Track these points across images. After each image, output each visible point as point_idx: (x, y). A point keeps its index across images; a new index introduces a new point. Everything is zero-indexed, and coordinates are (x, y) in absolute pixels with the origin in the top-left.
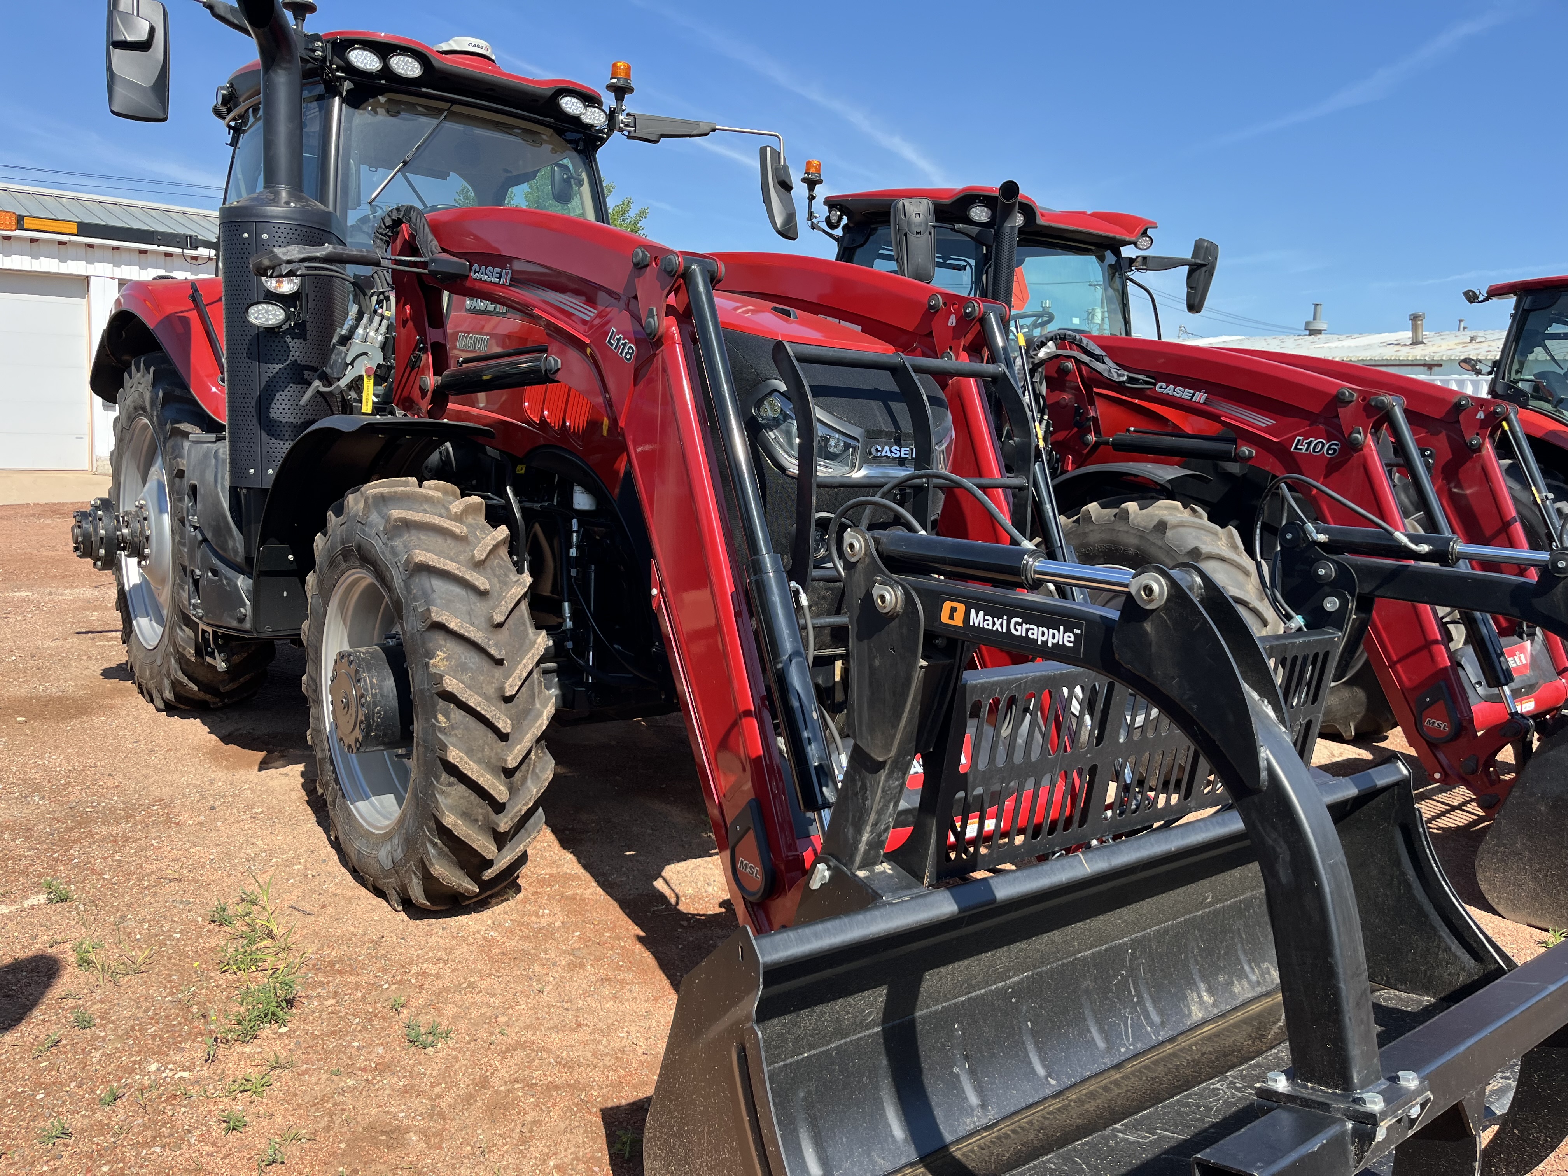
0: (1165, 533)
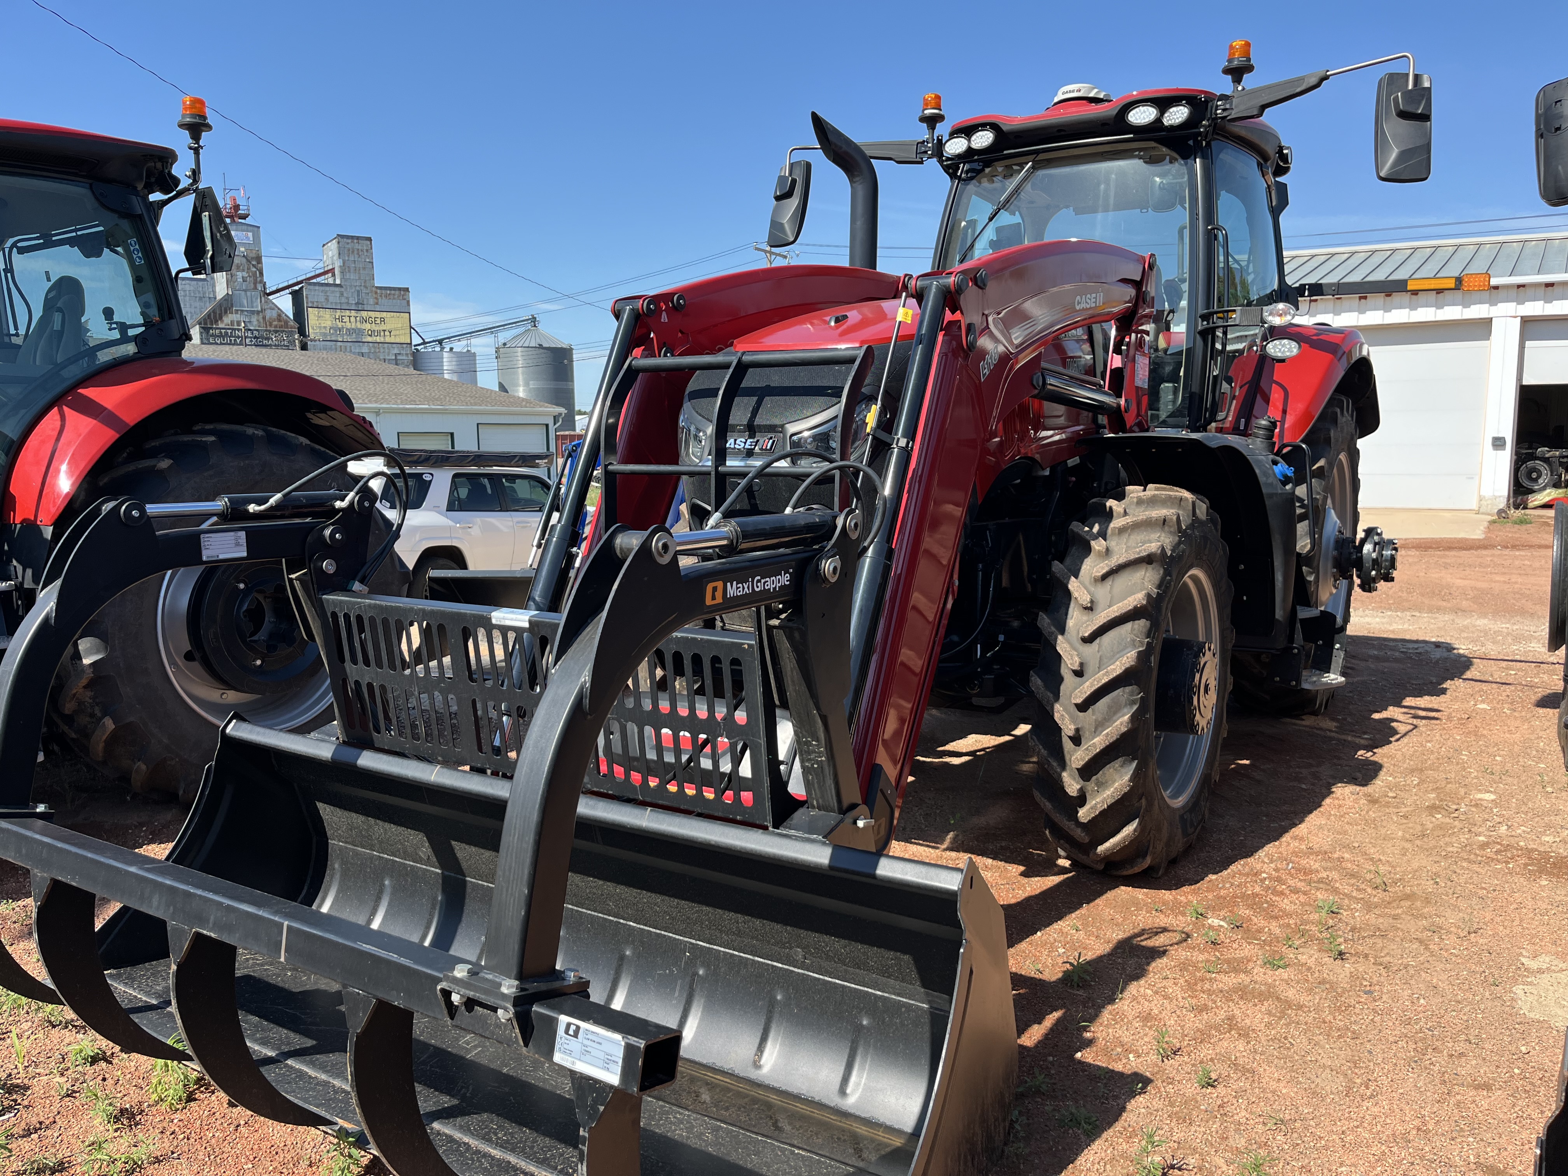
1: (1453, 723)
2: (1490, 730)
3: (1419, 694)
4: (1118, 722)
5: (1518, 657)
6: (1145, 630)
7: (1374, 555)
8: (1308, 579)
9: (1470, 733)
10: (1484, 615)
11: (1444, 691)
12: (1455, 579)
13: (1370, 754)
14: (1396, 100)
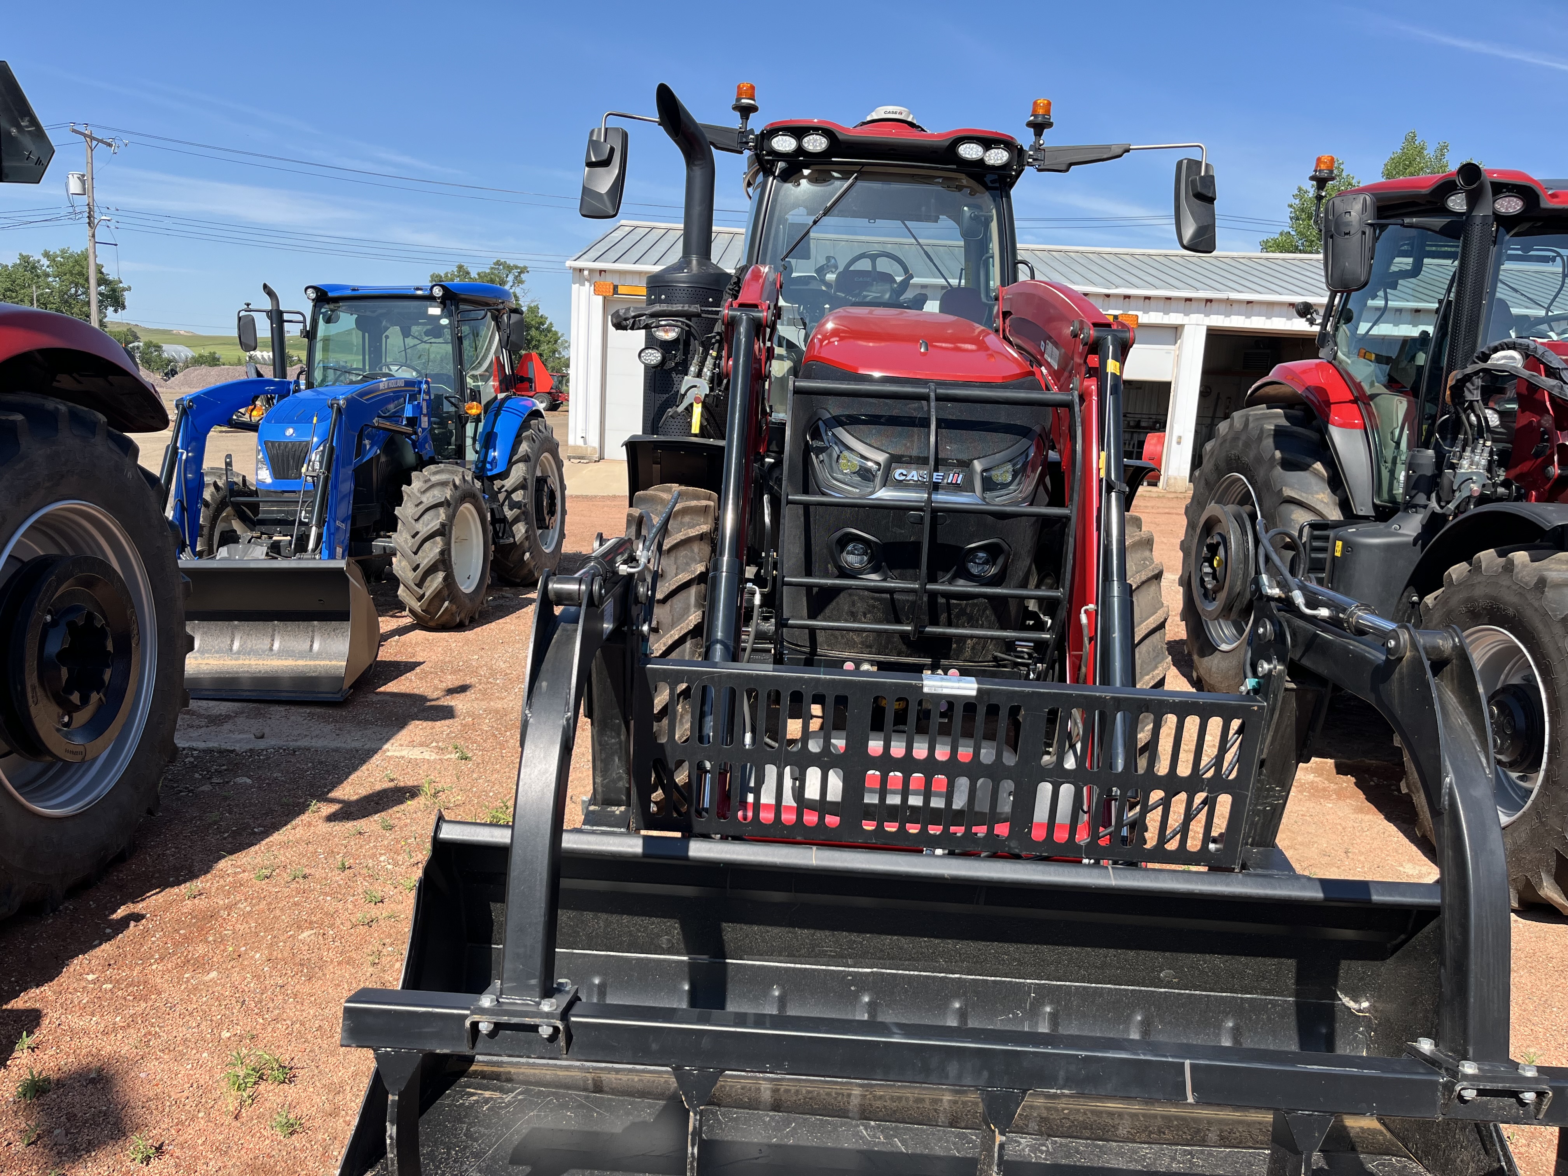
0: (1543, 592)
14: (1194, 182)
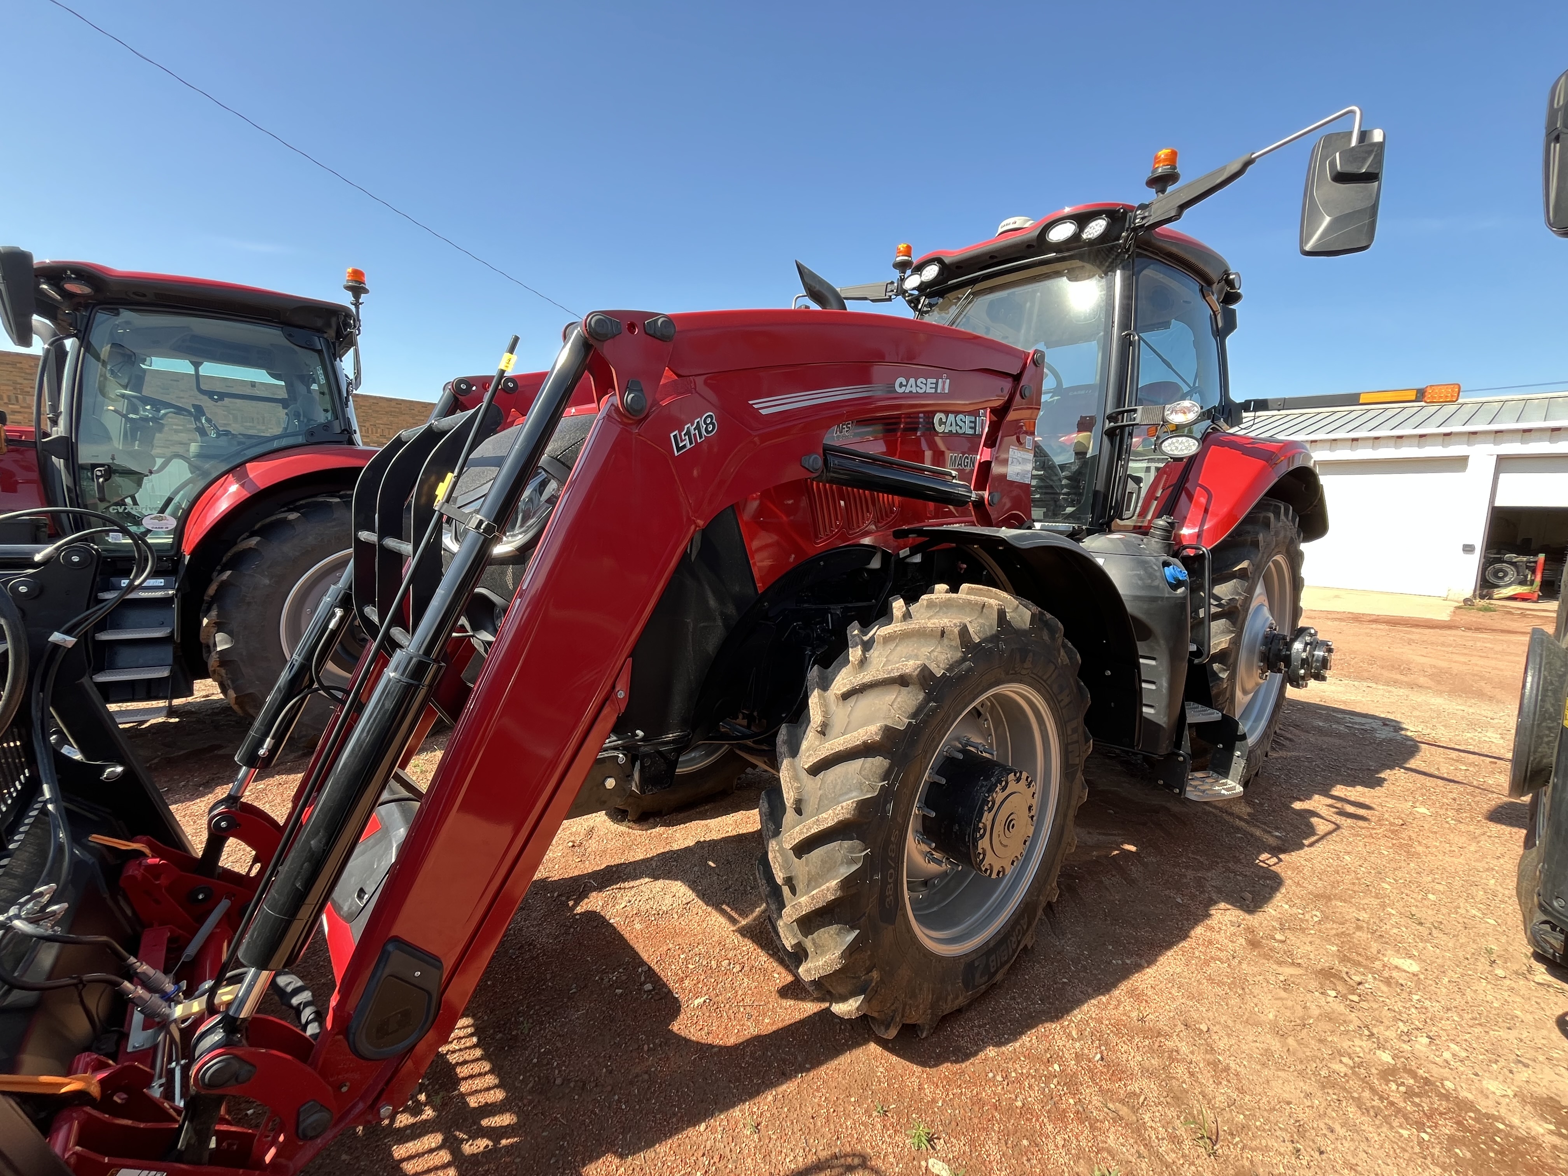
1: (1383, 828)
2: (1428, 847)
3: (1352, 782)
4: (824, 887)
5: (1471, 748)
6: (881, 771)
7: (1304, 655)
8: (1221, 675)
9: (1401, 846)
10: (1440, 693)
11: (1380, 782)
12: (1415, 655)
13: (1275, 860)
14: (1333, 164)
